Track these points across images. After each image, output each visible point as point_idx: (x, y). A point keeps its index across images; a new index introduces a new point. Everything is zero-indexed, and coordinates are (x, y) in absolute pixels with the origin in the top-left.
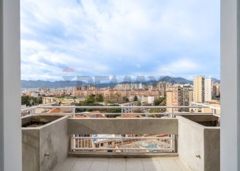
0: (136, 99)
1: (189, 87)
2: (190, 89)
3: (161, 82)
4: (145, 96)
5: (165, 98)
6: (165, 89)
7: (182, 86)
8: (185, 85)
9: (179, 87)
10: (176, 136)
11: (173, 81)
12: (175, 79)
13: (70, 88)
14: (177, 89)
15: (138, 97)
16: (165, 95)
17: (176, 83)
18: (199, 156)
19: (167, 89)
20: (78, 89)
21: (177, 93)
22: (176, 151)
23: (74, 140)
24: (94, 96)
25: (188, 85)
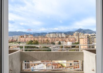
0: (60, 43)
1: (94, 35)
2: (95, 37)
3: (76, 33)
4: (65, 41)
7: (90, 35)
8: (92, 34)
9: (88, 35)
10: (83, 61)
11: (84, 32)
12: (86, 30)
13: (17, 36)
15: (61, 42)
16: (79, 41)
17: (86, 33)
18: (93, 70)
19: (80, 37)
20: (22, 37)
21: (87, 39)
22: (83, 70)
23: (24, 64)
24: (32, 41)
25: (94, 34)
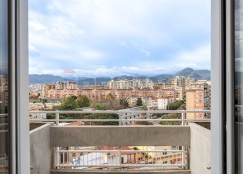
3: (178, 77)
4: (153, 98)
5: (183, 102)
6: (184, 87)
7: (209, 83)
11: (197, 75)
13: (38, 86)
14: (202, 87)
15: (143, 100)
16: (184, 97)
19: (187, 88)
22: (189, 168)
24: (75, 98)
